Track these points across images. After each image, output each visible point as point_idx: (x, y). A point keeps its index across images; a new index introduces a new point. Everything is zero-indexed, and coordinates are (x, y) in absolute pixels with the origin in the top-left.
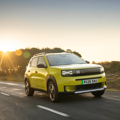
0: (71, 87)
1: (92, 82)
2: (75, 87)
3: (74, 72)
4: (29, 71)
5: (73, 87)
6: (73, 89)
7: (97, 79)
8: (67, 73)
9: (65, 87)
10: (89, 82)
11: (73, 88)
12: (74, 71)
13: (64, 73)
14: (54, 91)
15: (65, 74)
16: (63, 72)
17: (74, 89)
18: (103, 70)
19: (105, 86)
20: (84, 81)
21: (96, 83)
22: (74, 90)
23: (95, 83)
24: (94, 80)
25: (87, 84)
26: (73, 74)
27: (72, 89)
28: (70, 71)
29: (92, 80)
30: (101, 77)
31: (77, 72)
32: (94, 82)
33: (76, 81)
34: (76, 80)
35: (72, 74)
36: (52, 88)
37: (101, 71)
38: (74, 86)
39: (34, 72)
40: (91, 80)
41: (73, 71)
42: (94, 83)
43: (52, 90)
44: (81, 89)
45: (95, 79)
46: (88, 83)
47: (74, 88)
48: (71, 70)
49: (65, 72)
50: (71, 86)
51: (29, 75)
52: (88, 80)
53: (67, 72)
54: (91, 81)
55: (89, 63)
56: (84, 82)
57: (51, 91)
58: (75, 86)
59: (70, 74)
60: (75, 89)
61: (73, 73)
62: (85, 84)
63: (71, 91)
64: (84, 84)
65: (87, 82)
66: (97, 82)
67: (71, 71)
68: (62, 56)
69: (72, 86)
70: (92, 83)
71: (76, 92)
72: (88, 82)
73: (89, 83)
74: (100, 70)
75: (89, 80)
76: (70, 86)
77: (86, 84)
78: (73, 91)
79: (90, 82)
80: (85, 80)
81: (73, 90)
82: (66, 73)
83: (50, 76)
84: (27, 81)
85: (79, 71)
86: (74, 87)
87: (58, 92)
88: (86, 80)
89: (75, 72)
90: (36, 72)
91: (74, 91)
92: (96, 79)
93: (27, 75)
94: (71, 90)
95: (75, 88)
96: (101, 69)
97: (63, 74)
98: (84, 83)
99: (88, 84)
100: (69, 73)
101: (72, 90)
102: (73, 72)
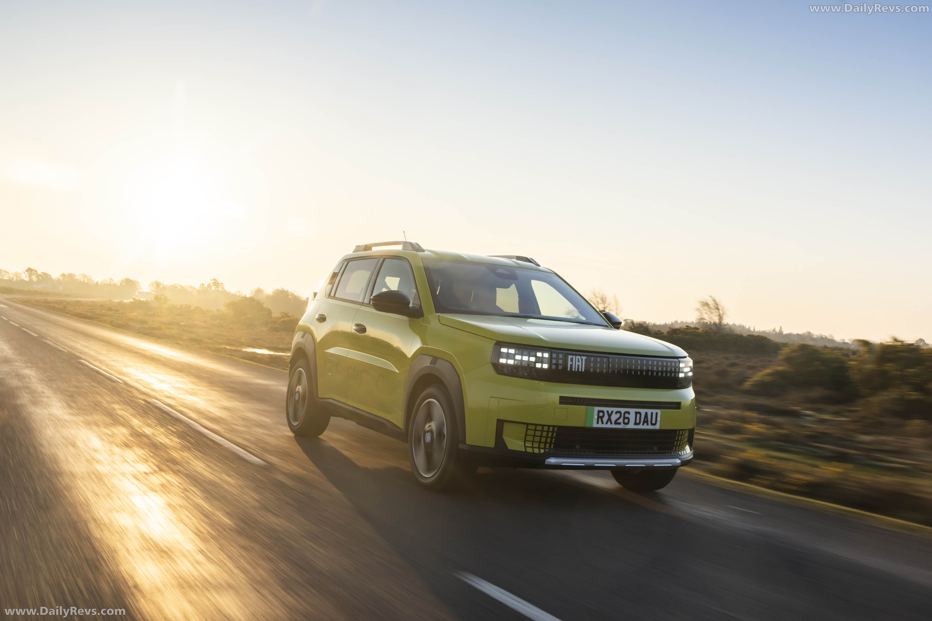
0: (532, 433)
1: (636, 424)
2: (553, 432)
3: (557, 359)
4: (322, 319)
5: (542, 431)
6: (540, 442)
7: (659, 411)
8: (525, 358)
9: (500, 423)
10: (621, 420)
11: (541, 437)
12: (561, 356)
13: (508, 356)
14: (440, 433)
15: (511, 362)
16: (504, 350)
17: (546, 443)
18: (690, 374)
19: (687, 448)
20: (599, 412)
21: (650, 427)
22: (545, 448)
23: (645, 427)
24: (643, 411)
25: (609, 426)
26: (554, 367)
27: (537, 439)
28: (539, 354)
29: (636, 413)
30: (677, 405)
31: (570, 363)
32: (646, 421)
33: (561, 403)
34: (564, 400)
35: (546, 366)
36: (431, 420)
37: (681, 375)
38: (546, 428)
39: (350, 327)
40: (632, 411)
41: (554, 355)
42: (640, 427)
43: (431, 431)
44: (578, 447)
45: (649, 411)
46: (616, 423)
47: (543, 440)
48: (543, 349)
49: (512, 351)
50: (533, 427)
51: (319, 337)
52: (615, 409)
53: (522, 355)
54: (632, 417)
55: (618, 328)
56: (599, 417)
57: (425, 432)
58: (554, 427)
59: (538, 365)
60: (550, 443)
61: (550, 364)
62: (600, 425)
63: (530, 450)
64: (595, 425)
65: (610, 416)
66: (657, 427)
67: (546, 355)
68: (500, 271)
69: (536, 425)
70: (631, 426)
71: (552, 461)
72: (614, 417)
73: (621, 426)
74: (679, 372)
75: (623, 410)
76: (528, 424)
77: (604, 426)
78: (536, 451)
79: (625, 418)
80: (605, 409)
81: (539, 448)
82: (518, 357)
83: (435, 359)
84: (301, 362)
85: (584, 358)
86: (548, 432)
87: (461, 446)
88: (610, 409)
89: (561, 362)
90: (362, 329)
91: (542, 451)
92: (654, 411)
93: (307, 331)
94: (528, 444)
95: (552, 438)
96: (682, 365)
97: (503, 361)
98: (595, 421)
99: (614, 426)
100: (533, 359)
101: (536, 445)
102: (554, 361)
